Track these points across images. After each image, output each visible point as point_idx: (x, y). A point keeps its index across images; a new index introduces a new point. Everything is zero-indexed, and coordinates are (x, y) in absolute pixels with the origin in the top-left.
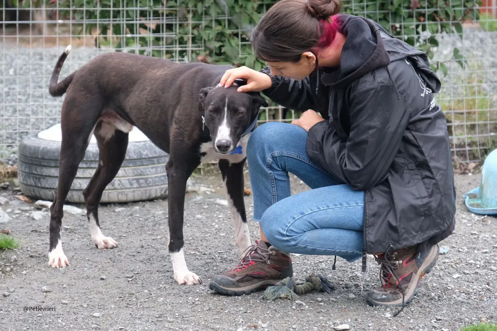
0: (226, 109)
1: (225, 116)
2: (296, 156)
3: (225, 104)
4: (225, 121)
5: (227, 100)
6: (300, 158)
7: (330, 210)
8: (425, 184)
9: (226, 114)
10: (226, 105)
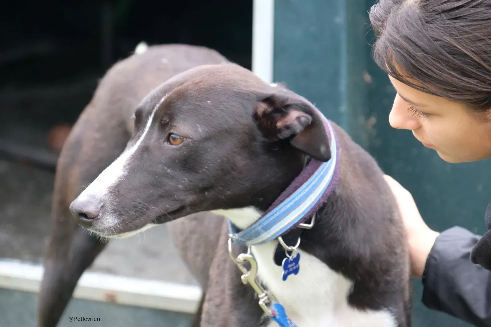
0: (150, 121)
1: (141, 139)
9: (145, 133)
10: (155, 111)
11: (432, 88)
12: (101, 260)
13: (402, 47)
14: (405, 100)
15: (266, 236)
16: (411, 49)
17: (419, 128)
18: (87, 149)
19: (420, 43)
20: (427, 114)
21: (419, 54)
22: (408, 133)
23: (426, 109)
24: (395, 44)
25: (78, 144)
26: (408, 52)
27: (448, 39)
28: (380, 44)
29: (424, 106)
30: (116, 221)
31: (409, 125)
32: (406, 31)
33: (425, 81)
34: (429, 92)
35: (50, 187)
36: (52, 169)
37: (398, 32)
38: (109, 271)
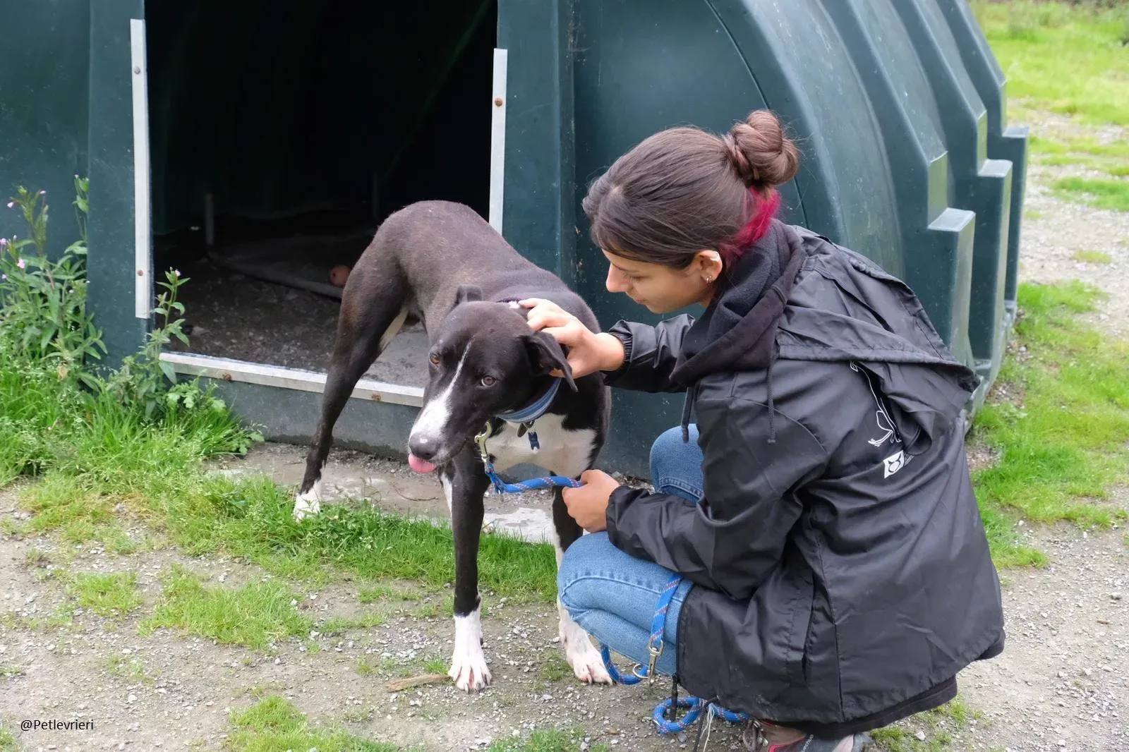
0: (460, 366)
1: (454, 380)
2: (689, 488)
3: (462, 354)
4: (449, 391)
5: (468, 347)
6: (696, 493)
7: (627, 588)
8: (813, 620)
9: (456, 376)
10: (463, 357)
11: (643, 257)
12: (372, 370)
13: (614, 228)
14: (620, 269)
15: (520, 420)
16: (621, 228)
17: (631, 289)
18: (366, 279)
19: (628, 222)
20: (639, 278)
21: (629, 232)
22: (622, 294)
23: (637, 274)
24: (608, 227)
25: (360, 275)
26: (621, 232)
27: (653, 218)
28: (595, 228)
29: (636, 271)
30: (447, 452)
31: (623, 288)
32: (615, 215)
33: (636, 252)
34: (639, 260)
35: (336, 313)
36: (339, 300)
37: (609, 216)
38: (375, 378)
